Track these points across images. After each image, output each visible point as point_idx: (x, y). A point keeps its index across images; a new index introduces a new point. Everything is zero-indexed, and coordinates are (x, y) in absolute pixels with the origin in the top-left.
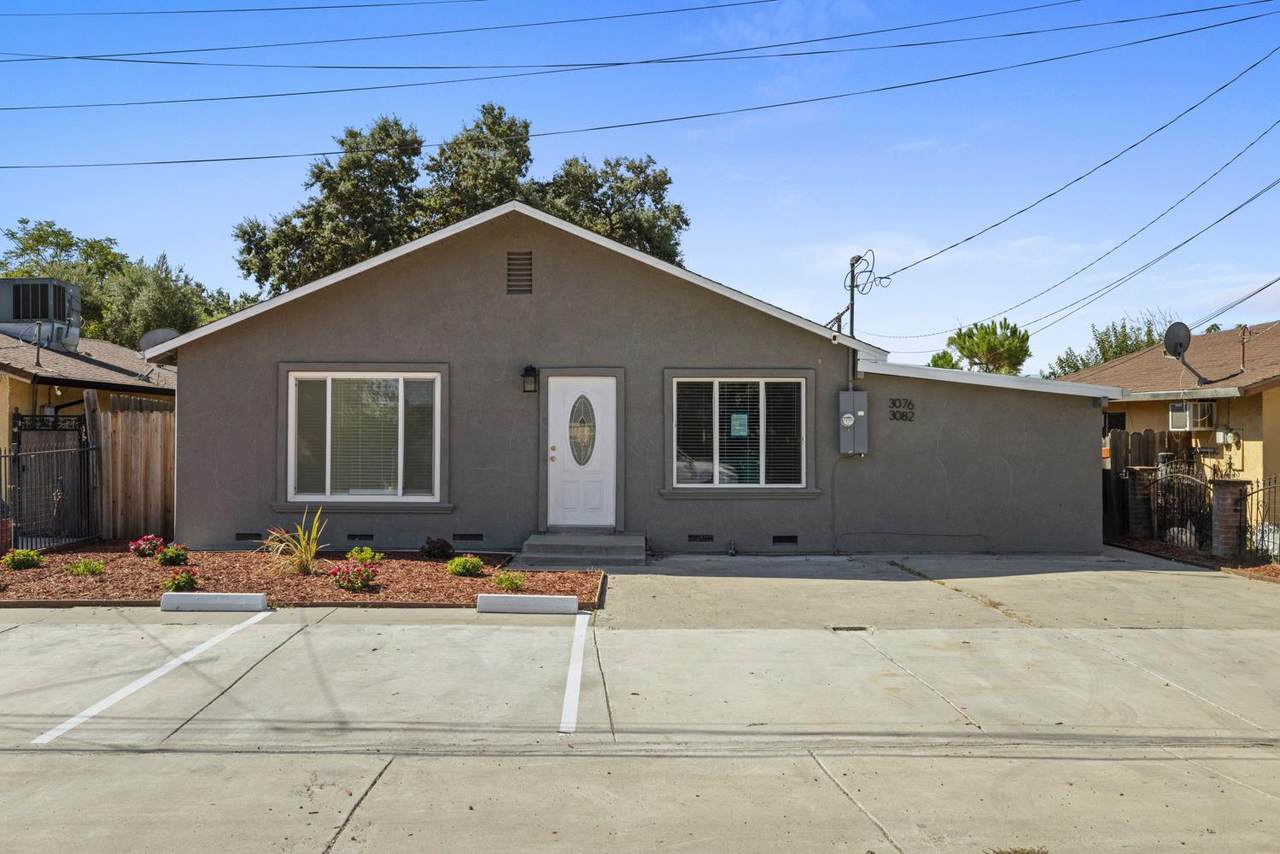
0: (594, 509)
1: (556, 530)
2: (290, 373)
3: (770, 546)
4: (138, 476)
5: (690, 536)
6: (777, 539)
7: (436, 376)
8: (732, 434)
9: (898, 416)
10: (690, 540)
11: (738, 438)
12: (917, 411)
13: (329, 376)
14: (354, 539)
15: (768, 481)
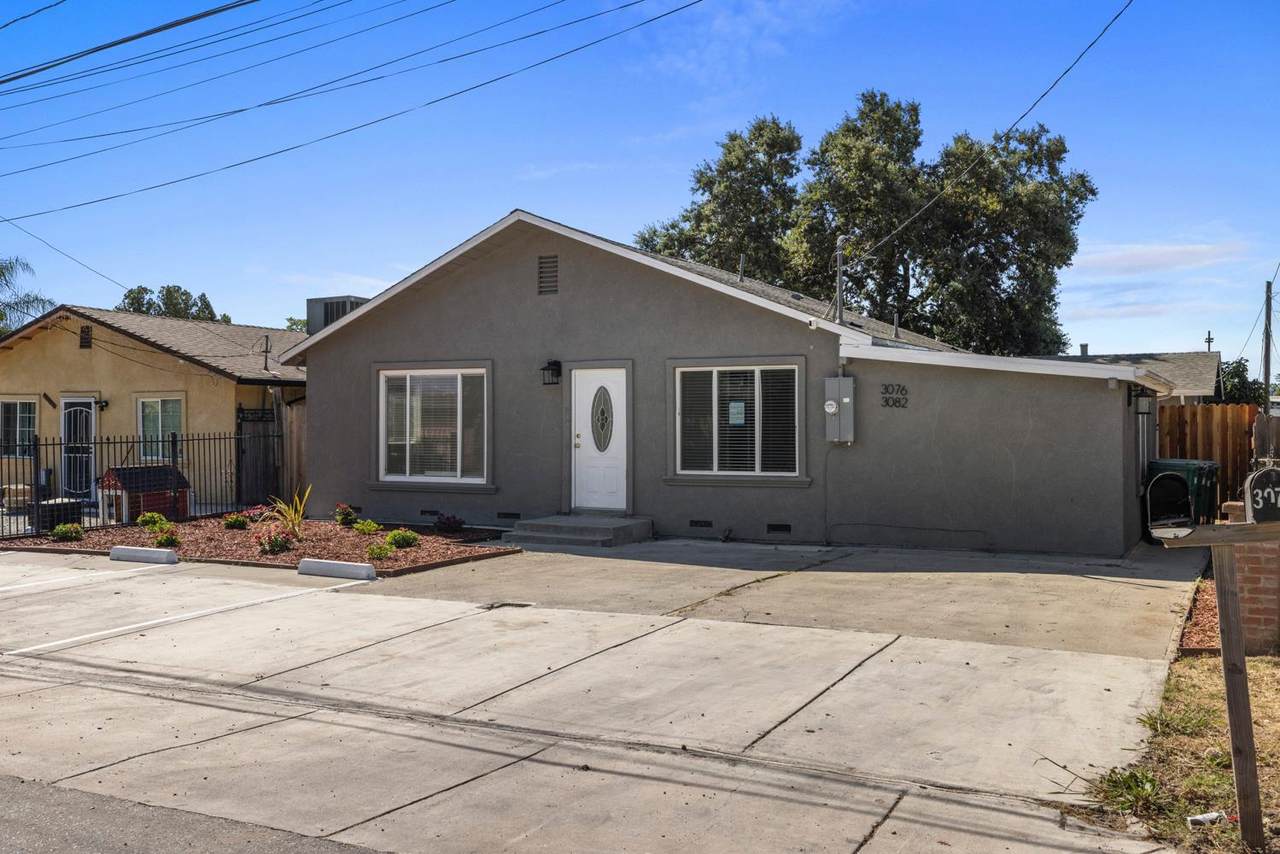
1: (579, 512)
2: (381, 372)
3: (765, 535)
5: (692, 522)
6: (772, 528)
7: (485, 372)
8: (730, 422)
9: (891, 403)
10: (691, 525)
11: (735, 426)
12: (911, 397)
13: (408, 374)
15: (764, 469)
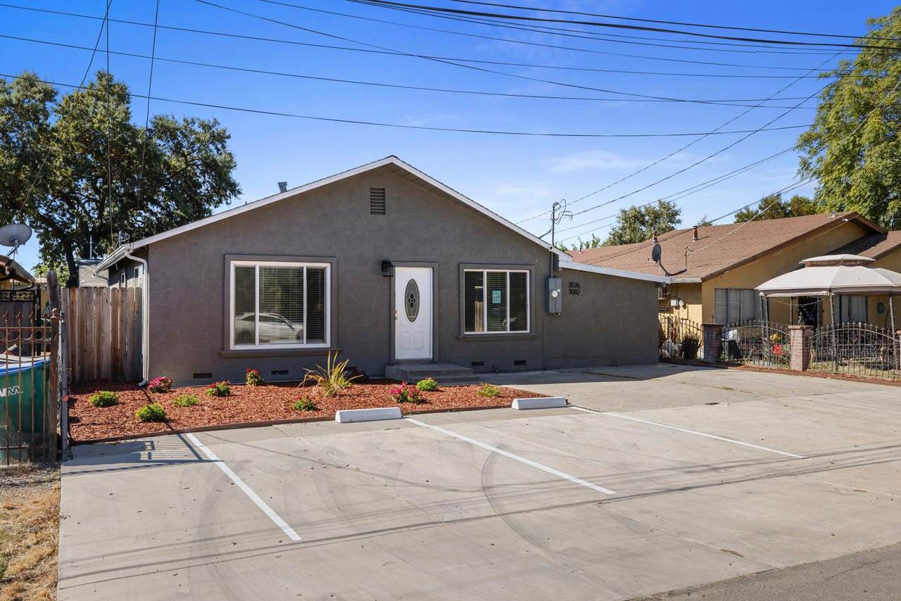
0: (419, 349)
1: (400, 362)
2: (231, 262)
3: (513, 367)
4: (93, 335)
5: (472, 363)
6: (517, 363)
7: (328, 266)
8: (493, 302)
9: (573, 292)
11: (496, 305)
12: (582, 289)
13: (258, 264)
14: (275, 374)
15: (511, 329)
